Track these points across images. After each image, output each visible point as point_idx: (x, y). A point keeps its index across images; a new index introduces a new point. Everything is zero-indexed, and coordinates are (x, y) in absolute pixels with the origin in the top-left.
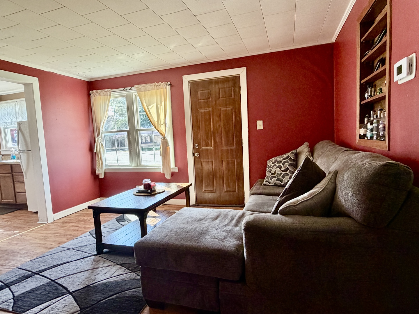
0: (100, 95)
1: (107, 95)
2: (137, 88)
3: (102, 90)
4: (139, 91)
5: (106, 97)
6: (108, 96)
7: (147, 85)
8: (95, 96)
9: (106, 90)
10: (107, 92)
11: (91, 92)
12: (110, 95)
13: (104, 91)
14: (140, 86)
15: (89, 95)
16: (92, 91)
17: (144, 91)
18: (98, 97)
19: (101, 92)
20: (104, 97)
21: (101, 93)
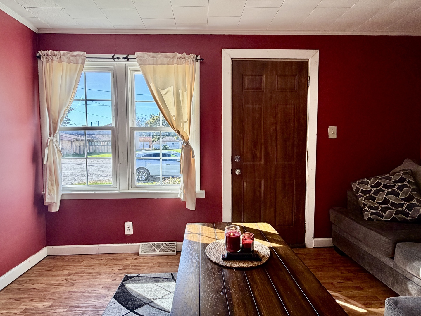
0: (60, 61)
1: (77, 63)
2: (140, 57)
3: (65, 52)
4: (142, 63)
5: (73, 66)
6: (79, 65)
7: (159, 56)
8: (50, 60)
9: (75, 53)
10: (78, 57)
11: (41, 53)
12: (83, 63)
13: (69, 55)
14: (146, 56)
15: (36, 58)
16: (43, 51)
17: (154, 64)
18: (55, 63)
19: (64, 55)
20: (69, 65)
21: (64, 57)
